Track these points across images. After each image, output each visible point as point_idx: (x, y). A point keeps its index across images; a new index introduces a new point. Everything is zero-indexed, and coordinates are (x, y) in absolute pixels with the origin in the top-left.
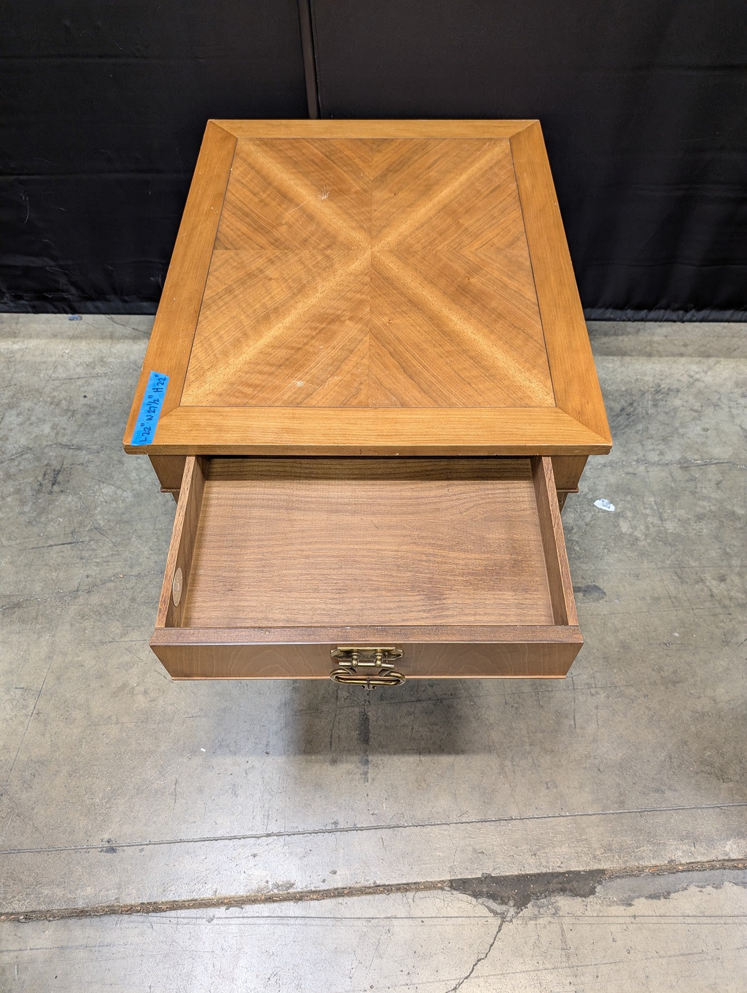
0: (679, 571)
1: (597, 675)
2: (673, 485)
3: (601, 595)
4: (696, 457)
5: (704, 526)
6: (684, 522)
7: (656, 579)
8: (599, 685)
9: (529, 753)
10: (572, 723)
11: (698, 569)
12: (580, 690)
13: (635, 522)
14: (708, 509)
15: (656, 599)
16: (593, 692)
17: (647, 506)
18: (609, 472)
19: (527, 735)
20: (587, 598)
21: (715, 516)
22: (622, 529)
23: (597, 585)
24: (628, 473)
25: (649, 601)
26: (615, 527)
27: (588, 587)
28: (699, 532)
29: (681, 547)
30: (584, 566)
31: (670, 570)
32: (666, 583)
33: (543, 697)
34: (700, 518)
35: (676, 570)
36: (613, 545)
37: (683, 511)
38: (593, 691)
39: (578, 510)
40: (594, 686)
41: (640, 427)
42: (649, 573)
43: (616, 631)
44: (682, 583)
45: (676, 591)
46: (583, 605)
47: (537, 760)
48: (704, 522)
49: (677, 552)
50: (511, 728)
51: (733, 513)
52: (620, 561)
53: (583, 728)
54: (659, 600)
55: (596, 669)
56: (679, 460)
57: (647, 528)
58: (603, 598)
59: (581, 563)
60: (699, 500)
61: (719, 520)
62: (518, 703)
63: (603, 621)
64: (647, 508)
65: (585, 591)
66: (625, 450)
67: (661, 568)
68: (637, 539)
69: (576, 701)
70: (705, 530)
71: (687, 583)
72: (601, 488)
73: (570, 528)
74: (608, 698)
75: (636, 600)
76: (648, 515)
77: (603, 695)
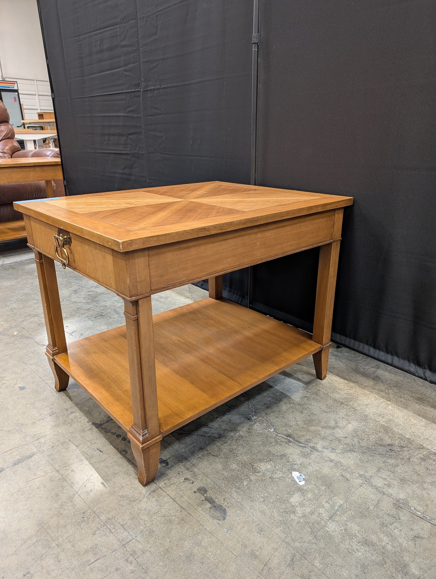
0: (298, 557)
1: (148, 554)
2: (372, 508)
3: (221, 518)
4: (419, 508)
5: (363, 551)
6: (348, 534)
7: (272, 545)
8: (139, 560)
9: (50, 547)
10: (92, 561)
11: (316, 570)
12: (125, 549)
13: (308, 503)
14: (384, 543)
15: (254, 556)
16: (129, 560)
17: (331, 502)
18: (329, 466)
19: (64, 538)
20: (210, 511)
21: (384, 553)
22: (292, 499)
23: (227, 510)
24: (342, 476)
25: (246, 551)
26: (289, 493)
27: (220, 506)
28: (353, 550)
29: (322, 545)
30: (235, 495)
31: (292, 549)
32: (276, 553)
33: (103, 531)
34: (366, 543)
35: (297, 554)
36: (272, 501)
37: (357, 528)
38: (131, 559)
39: (277, 467)
40: (136, 556)
41: (392, 461)
42: (273, 537)
43: (199, 544)
44: (289, 565)
45: (276, 566)
46: (202, 512)
47: (46, 556)
48: (367, 549)
49: (314, 546)
50: (65, 527)
51: (405, 566)
52: (263, 512)
53: (92, 570)
54: (255, 558)
55: (152, 550)
56: (400, 499)
57: (312, 513)
58: (219, 520)
59: (236, 492)
60: (383, 533)
61: (383, 559)
62: (88, 519)
63: (199, 531)
64: (329, 504)
65: (215, 506)
66: (360, 464)
67: (286, 543)
68: (294, 512)
69: (114, 553)
70: (360, 554)
71: (294, 570)
72: (310, 469)
73: (257, 471)
74: (132, 573)
75: (239, 542)
76: (323, 507)
77: (131, 568)
